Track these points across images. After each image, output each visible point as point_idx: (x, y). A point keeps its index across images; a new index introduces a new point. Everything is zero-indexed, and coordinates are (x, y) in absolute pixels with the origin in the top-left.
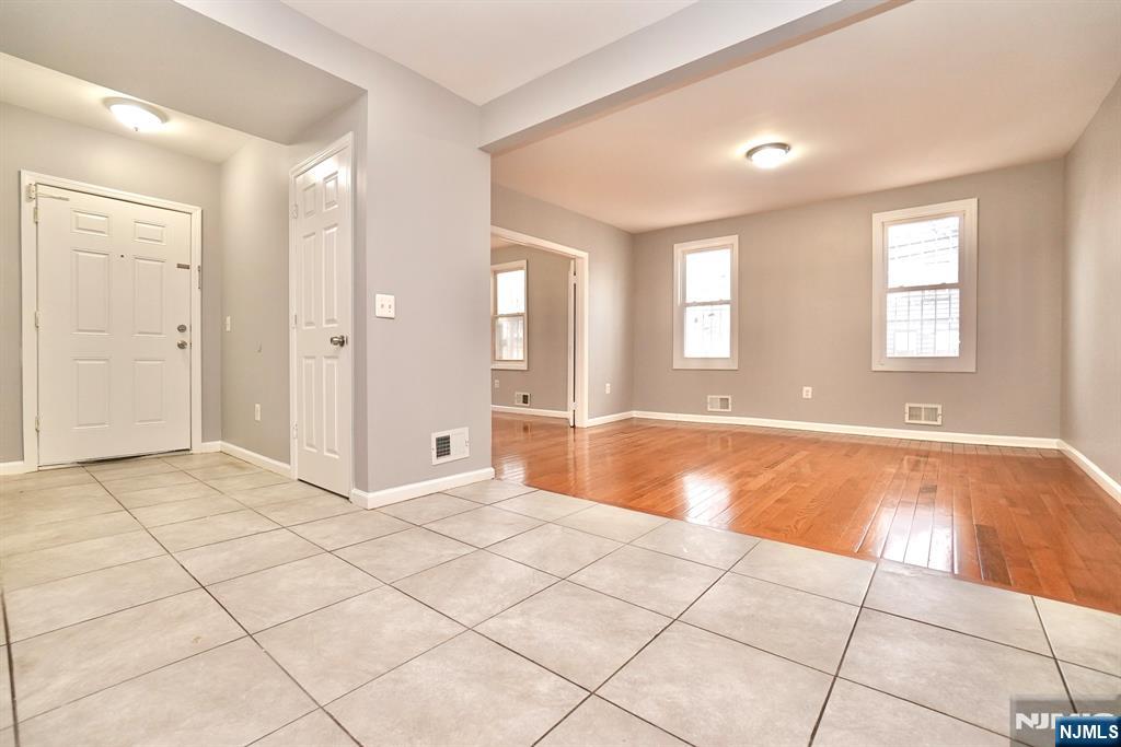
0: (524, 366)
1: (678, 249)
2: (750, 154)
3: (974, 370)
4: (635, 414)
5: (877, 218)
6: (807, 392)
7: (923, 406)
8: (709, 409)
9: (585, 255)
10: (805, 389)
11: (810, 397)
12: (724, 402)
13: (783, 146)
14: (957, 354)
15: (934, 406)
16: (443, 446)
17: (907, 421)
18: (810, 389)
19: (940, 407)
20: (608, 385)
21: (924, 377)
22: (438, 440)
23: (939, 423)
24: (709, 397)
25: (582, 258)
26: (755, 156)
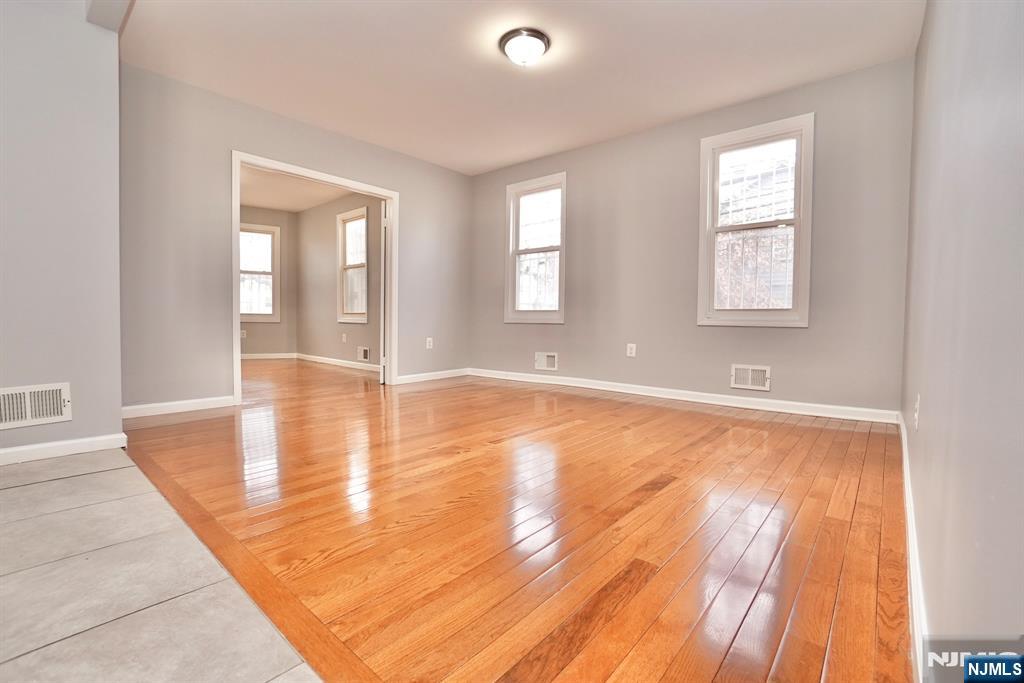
0: (364, 320)
1: (511, 189)
3: (806, 325)
4: (469, 371)
5: (707, 143)
6: (631, 349)
7: (751, 367)
8: (537, 368)
9: (395, 195)
10: (630, 345)
11: (634, 355)
12: (551, 360)
14: (790, 306)
15: (763, 368)
17: (733, 385)
18: (634, 346)
20: (430, 339)
23: (767, 388)
24: (537, 354)
25: (391, 198)
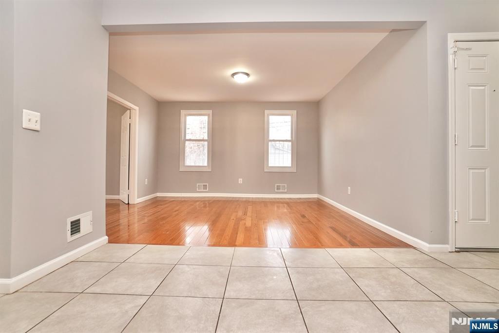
1: (183, 112)
2: (233, 75)
3: (295, 171)
4: (158, 194)
5: (267, 112)
6: (240, 181)
7: (281, 185)
8: (198, 190)
9: (137, 108)
10: (240, 179)
11: (241, 183)
12: (205, 187)
13: (248, 75)
14: (290, 166)
15: (284, 185)
16: (75, 227)
17: (276, 191)
18: (241, 179)
19: (286, 185)
20: (146, 180)
21: (280, 174)
22: (72, 223)
23: (286, 191)
24: (197, 184)
25: (135, 109)
26: (235, 77)
